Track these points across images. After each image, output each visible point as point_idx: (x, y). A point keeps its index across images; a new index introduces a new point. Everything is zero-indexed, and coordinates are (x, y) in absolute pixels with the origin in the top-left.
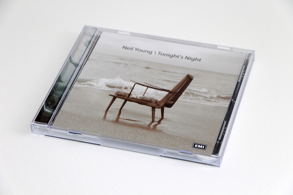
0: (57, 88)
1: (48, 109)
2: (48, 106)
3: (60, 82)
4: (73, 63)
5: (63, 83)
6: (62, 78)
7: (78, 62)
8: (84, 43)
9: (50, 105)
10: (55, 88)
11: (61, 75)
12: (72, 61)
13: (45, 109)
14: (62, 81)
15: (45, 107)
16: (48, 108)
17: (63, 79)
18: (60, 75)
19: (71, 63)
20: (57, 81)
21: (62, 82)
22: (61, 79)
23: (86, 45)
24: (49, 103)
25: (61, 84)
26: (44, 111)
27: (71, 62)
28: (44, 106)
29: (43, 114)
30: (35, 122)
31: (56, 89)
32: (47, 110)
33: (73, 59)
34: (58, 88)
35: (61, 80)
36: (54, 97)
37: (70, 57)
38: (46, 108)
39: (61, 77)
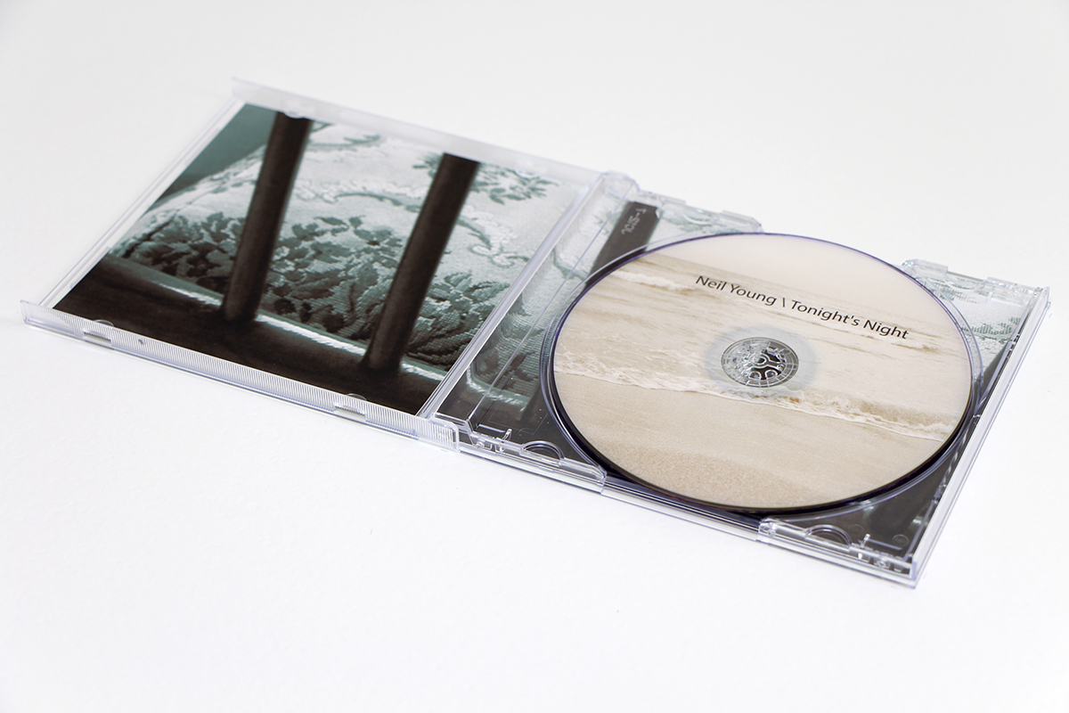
0: (508, 329)
1: (477, 383)
2: (479, 375)
3: (519, 314)
4: (559, 267)
5: (525, 318)
6: (526, 304)
7: (573, 265)
8: (597, 217)
9: (484, 373)
10: (502, 330)
11: (523, 296)
12: (558, 260)
13: (469, 381)
14: (524, 311)
15: (471, 376)
16: (478, 380)
17: (527, 307)
18: (521, 295)
19: (554, 267)
20: (509, 312)
21: (525, 315)
22: (523, 308)
23: (601, 222)
24: (483, 367)
25: (519, 320)
26: (467, 386)
27: (555, 263)
28: (469, 374)
29: (463, 395)
30: (439, 414)
31: (505, 333)
32: (472, 385)
33: (562, 256)
34: (512, 331)
35: (521, 308)
36: (497, 352)
37: (554, 250)
38: (473, 379)
39: (523, 301)
